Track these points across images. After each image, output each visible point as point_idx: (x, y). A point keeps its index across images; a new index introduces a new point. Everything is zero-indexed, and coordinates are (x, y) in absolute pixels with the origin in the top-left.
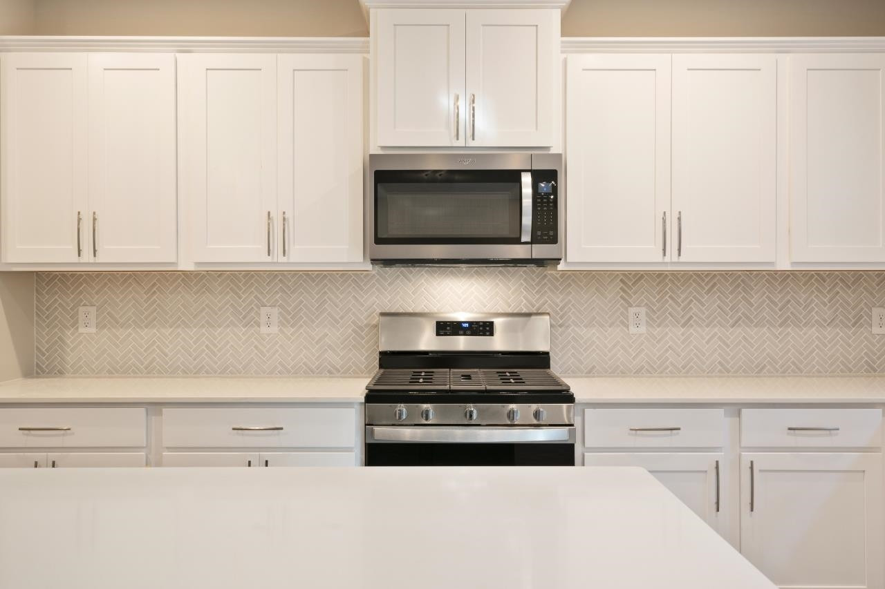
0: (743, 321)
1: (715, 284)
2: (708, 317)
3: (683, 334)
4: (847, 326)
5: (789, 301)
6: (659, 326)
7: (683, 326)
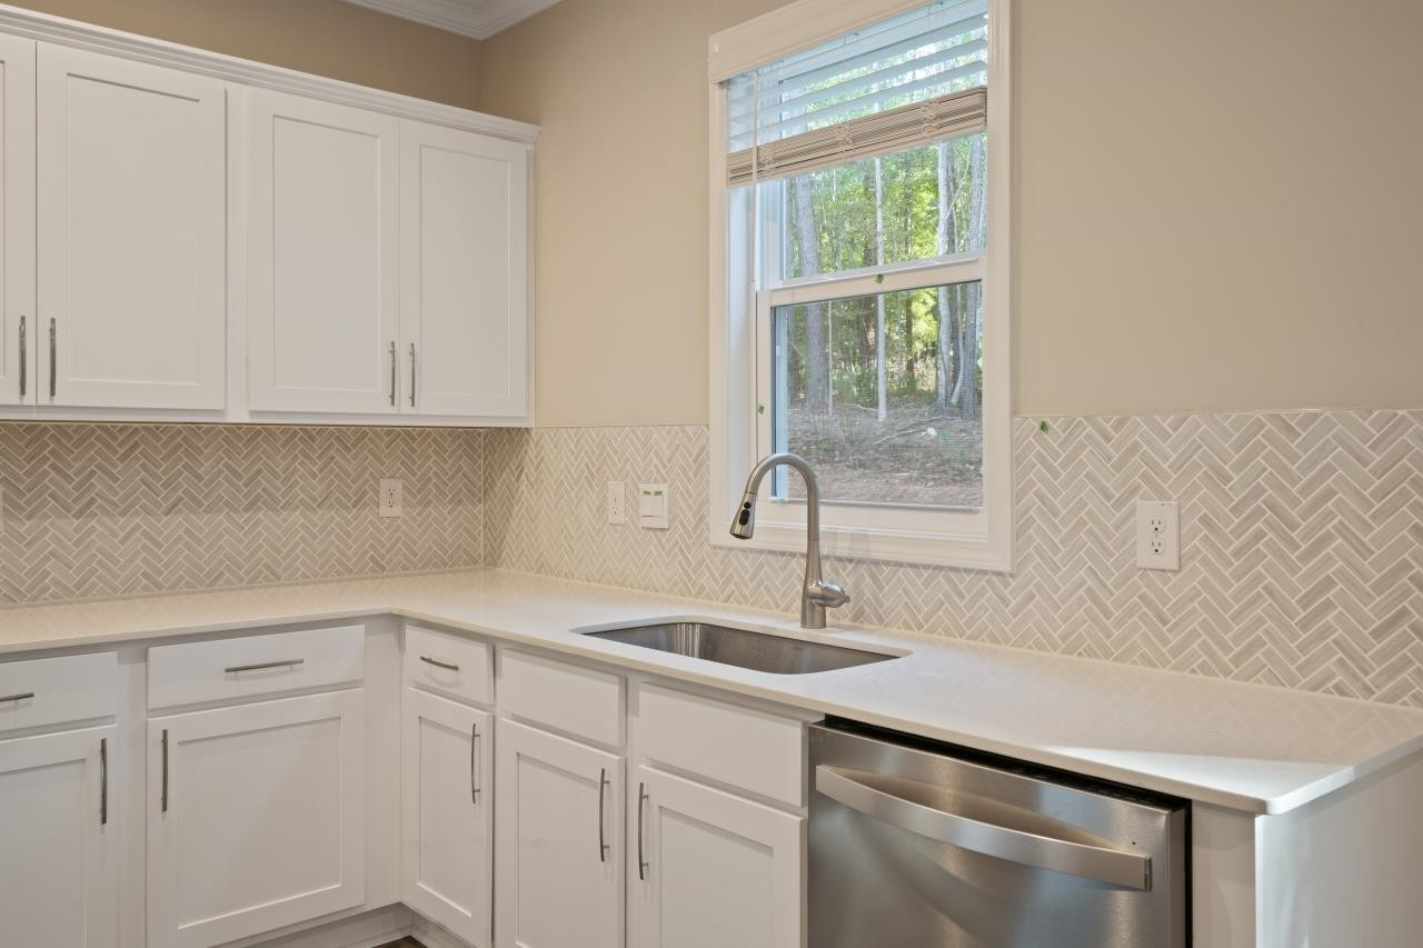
0: (185, 505)
1: (136, 445)
2: (123, 500)
3: (76, 530)
4: (346, 508)
5: (260, 471)
6: (29, 517)
7: (77, 516)
